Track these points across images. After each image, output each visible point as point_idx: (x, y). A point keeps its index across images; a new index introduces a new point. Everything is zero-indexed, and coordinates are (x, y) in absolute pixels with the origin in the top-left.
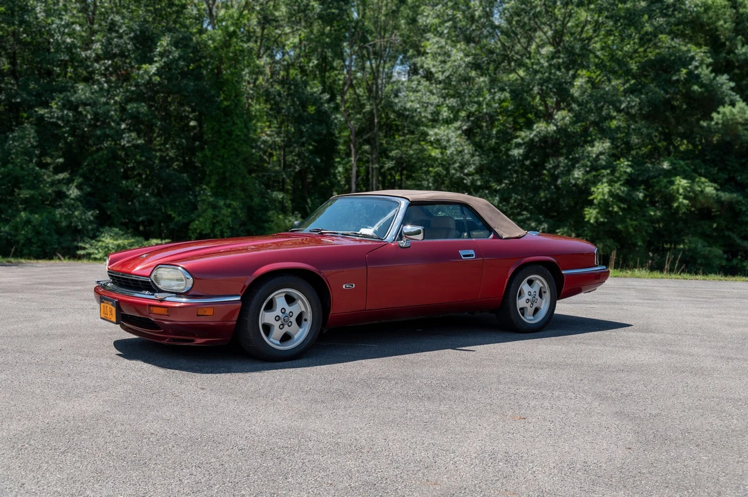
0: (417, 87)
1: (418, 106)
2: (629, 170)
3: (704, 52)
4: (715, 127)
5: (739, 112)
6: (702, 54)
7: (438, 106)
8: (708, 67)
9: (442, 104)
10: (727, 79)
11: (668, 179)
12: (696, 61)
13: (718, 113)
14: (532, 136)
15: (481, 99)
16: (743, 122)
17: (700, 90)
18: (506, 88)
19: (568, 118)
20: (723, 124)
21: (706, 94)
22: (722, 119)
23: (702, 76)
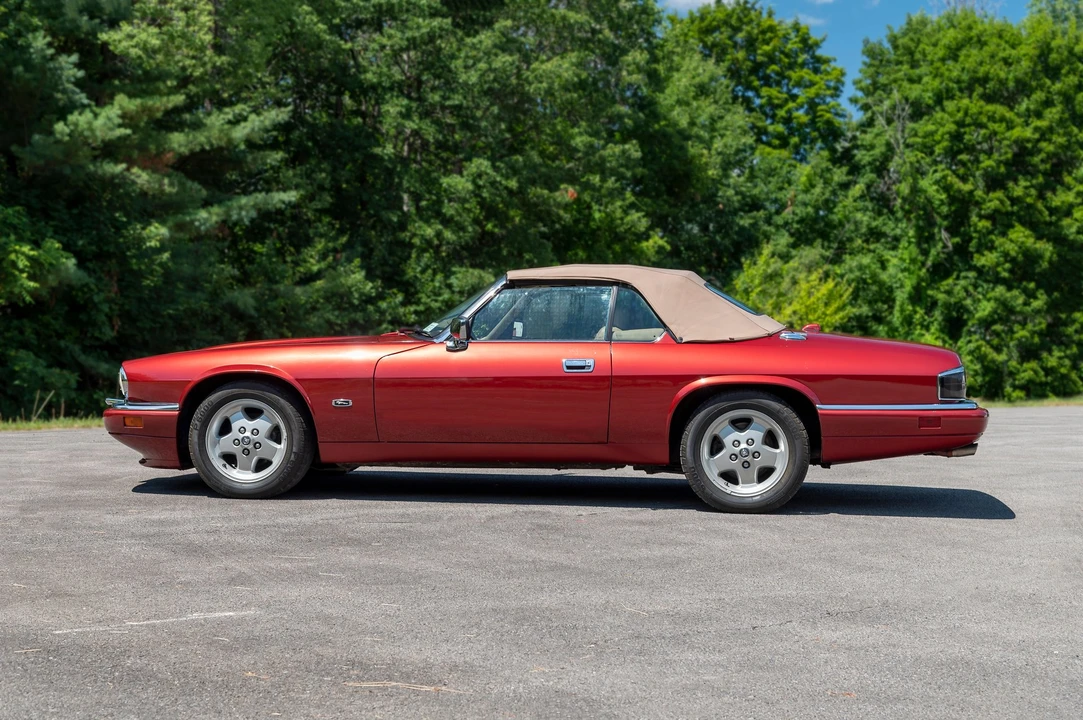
4: (54, 147)
5: (101, 127)
10: (73, 63)
13: (67, 122)
17: (26, 75)
20: (67, 142)
21: (34, 84)
22: (70, 135)
23: (32, 50)
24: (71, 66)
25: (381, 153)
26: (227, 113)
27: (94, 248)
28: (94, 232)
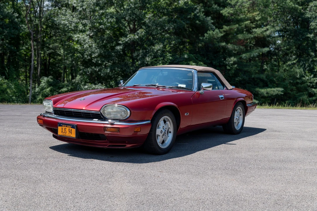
0: (65, 13)
1: (67, 23)
2: (171, 58)
3: (201, 6)
4: (205, 40)
5: (215, 34)
6: (200, 7)
7: (77, 23)
8: (203, 13)
9: (79, 22)
10: (210, 19)
11: (187, 63)
12: (197, 10)
13: (207, 33)
14: (127, 40)
15: (102, 21)
16: (217, 38)
17: (199, 23)
18: (114, 16)
19: (143, 33)
20: (208, 39)
21: (201, 25)
22: (208, 36)
23: (200, 17)
24: (210, 20)
25: (309, 36)
26: (264, 28)
27: (218, 64)
28: (219, 60)
